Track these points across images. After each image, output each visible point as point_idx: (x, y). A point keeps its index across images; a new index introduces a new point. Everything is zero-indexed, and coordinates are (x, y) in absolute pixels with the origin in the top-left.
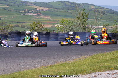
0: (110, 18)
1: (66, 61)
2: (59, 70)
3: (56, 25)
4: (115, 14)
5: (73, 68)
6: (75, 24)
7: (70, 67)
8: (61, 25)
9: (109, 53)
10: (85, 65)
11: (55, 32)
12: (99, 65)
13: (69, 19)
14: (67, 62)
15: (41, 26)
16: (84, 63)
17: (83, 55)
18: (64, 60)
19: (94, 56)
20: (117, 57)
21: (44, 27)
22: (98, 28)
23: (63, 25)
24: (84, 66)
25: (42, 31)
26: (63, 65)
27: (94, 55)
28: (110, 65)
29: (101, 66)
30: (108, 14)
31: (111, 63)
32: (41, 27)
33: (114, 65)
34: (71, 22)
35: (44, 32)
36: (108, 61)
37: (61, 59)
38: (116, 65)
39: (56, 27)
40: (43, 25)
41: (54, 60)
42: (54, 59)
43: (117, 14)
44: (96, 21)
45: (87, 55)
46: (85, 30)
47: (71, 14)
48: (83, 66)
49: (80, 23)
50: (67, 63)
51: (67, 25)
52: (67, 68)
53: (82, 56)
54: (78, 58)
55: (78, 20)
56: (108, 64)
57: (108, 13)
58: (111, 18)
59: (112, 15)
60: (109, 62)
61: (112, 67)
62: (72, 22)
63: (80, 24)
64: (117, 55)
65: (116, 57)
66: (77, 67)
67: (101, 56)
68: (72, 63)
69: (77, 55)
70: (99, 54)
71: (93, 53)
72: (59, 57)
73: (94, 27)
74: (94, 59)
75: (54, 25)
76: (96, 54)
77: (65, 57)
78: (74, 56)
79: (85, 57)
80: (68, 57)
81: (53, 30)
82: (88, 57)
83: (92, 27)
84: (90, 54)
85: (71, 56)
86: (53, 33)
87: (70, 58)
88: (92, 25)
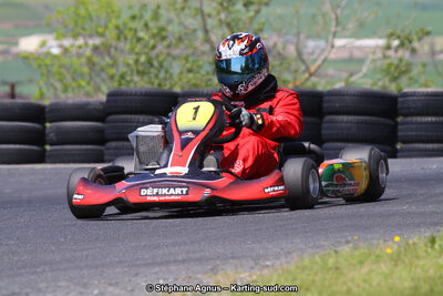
3: (29, 44)
6: (174, 29)
8: (67, 43)
9: (418, 239)
11: (21, 97)
19: (303, 269)
22: (351, 60)
23: (80, 41)
27: (307, 262)
34: (148, 16)
39: (26, 58)
45: (256, 259)
49: (210, 22)
53: (214, 270)
67: (361, 263)
69: (184, 261)
70: (346, 249)
71: (301, 246)
72: (42, 285)
73: (318, 51)
74: (307, 289)
75: (16, 44)
76: (323, 253)
77: (85, 286)
78: (156, 273)
79: (242, 276)
80: (111, 285)
81: (4, 83)
82: (261, 275)
83: (306, 47)
84: (277, 256)
85: (137, 275)
86: (8, 101)
87: (125, 288)
88: (298, 34)
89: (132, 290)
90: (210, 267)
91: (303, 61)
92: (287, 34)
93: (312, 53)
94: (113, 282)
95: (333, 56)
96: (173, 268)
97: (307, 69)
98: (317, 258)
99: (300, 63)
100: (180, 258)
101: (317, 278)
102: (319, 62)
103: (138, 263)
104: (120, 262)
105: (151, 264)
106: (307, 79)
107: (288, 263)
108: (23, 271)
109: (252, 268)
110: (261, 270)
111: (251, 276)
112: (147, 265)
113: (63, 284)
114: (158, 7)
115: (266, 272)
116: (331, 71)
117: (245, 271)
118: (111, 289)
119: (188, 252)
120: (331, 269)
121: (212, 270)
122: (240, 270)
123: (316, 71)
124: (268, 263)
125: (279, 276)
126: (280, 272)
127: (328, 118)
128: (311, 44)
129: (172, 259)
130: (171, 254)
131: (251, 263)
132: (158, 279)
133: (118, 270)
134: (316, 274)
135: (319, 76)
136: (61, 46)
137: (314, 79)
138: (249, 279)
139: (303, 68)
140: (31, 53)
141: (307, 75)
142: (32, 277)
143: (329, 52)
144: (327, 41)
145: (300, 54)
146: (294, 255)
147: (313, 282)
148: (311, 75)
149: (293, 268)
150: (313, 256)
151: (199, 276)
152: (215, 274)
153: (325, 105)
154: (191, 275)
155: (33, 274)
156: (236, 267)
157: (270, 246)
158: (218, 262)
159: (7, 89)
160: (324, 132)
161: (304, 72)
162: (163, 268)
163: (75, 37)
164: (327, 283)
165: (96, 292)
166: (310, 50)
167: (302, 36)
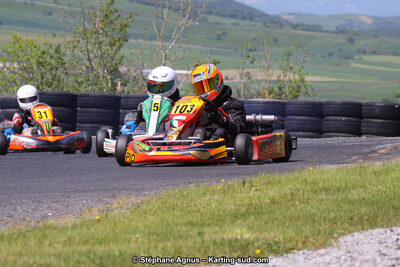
0: (219, 38)
1: (45, 217)
2: (21, 255)
4: (244, 18)
5: (84, 248)
7: (70, 241)
8: (9, 65)
9: (235, 182)
10: (134, 233)
12: (200, 234)
13: (41, 39)
14: (51, 222)
16: (130, 225)
17: (119, 191)
18: (38, 215)
19: (170, 196)
20: (273, 201)
24: (133, 239)
26: (39, 234)
27: (171, 192)
28: (247, 236)
29: (206, 237)
30: (212, 18)
31: (250, 228)
33: (266, 234)
34: (52, 51)
36: (236, 216)
37: (25, 208)
38: (272, 234)
43: (251, 19)
44: (164, 48)
45: (138, 190)
46: (114, 85)
47: (50, 14)
48: (129, 241)
49: (91, 55)
50: (55, 228)
51: (34, 61)
52: (55, 248)
53: (114, 196)
54: (101, 206)
55: (83, 43)
56: (240, 232)
57: (210, 13)
58: (224, 34)
59: (228, 21)
60: (239, 221)
61: (256, 245)
62: (57, 50)
63: (90, 60)
64: (272, 194)
65: (267, 201)
66: (100, 243)
67: (205, 194)
68: (75, 227)
69: (95, 191)
70: (192, 185)
74: (173, 209)
76: (179, 188)
77: (39, 202)
78: (80, 196)
79: (132, 200)
80: (54, 202)
82: (143, 200)
84: (150, 189)
85: (68, 197)
87: (63, 205)
89: (67, 206)
90: (111, 194)
94: (56, 200)
96: (89, 194)
100: (92, 188)
101: (179, 205)
105: (76, 191)
109: (136, 196)
110: (143, 197)
111: (136, 200)
112: (74, 192)
114: (59, 45)
117: (133, 197)
118: (54, 205)
124: (146, 193)
131: (136, 193)
132: (82, 200)
134: (178, 200)
138: (136, 202)
146: (162, 189)
150: (174, 189)
151: (106, 199)
152: (115, 198)
154: (100, 198)
156: (127, 195)
162: (84, 194)
163: (12, 62)
165: (46, 206)
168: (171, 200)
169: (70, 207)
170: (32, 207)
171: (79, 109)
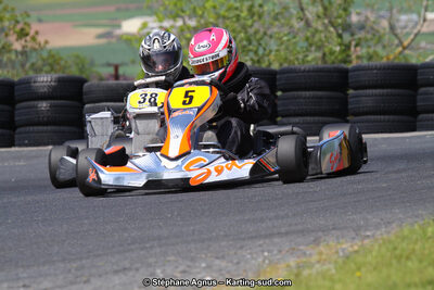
3: (131, 26)
8: (166, 24)
11: (125, 78)
15: (22, 34)
17: (325, 230)
19: (404, 238)
21: (41, 39)
25: (31, 74)
27: (406, 231)
32: (18, 46)
35: (45, 80)
39: (131, 41)
40: (35, 27)
41: (117, 280)
42: (116, 272)
45: (357, 230)
46: (344, 48)
53: (317, 242)
69: (287, 233)
71: (401, 216)
72: (152, 260)
73: (411, 25)
74: (408, 258)
75: (119, 26)
76: (421, 222)
77: (193, 260)
78: (260, 246)
79: (344, 246)
80: (217, 258)
81: (109, 65)
82: (362, 245)
83: (398, 20)
84: (377, 227)
85: (241, 248)
86: (112, 82)
87: (232, 262)
88: (391, 9)
89: (238, 263)
90: (312, 238)
91: (396, 35)
92: (379, 9)
93: (405, 27)
94: (221, 254)
95: (425, 29)
96: (276, 240)
97: (401, 43)
98: (416, 227)
99: (393, 37)
100: (283, 230)
101: (417, 247)
102: (412, 36)
103: (243, 236)
104: (226, 236)
105: (256, 237)
106: (401, 53)
107: (389, 233)
108: (133, 247)
109: (353, 238)
110: (362, 240)
111: (352, 246)
112: (252, 238)
113: (172, 258)
115: (367, 241)
116: (423, 44)
117: (347, 242)
118: (217, 262)
119: (290, 225)
120: (430, 238)
121: (314, 241)
122: (341, 241)
123: (409, 45)
124: (368, 233)
125: (380, 246)
126: (381, 241)
127: (422, 90)
128: (404, 18)
129: (275, 231)
130: (274, 227)
131: (353, 234)
132: (263, 251)
133: (223, 243)
134: (416, 243)
135: (412, 49)
136: (161, 28)
137: (407, 52)
138: (350, 249)
139: (396, 42)
140: (133, 35)
141: (400, 49)
142: (142, 252)
143: (422, 26)
144: (419, 15)
145: (392, 28)
146: (394, 225)
147: (414, 250)
148: (404, 48)
149: (393, 237)
150: (412, 225)
151: (302, 247)
152: (318, 245)
153: (419, 77)
154: (294, 246)
155: (142, 249)
156: (337, 238)
157: (369, 217)
158: (320, 234)
159: (111, 70)
160: (418, 104)
161: (397, 46)
162: (267, 241)
164: (427, 252)
165: (203, 265)
166: (402, 24)
167: (395, 11)
168: (404, 245)
169: (242, 264)
170: (181, 268)
171: (279, 93)
